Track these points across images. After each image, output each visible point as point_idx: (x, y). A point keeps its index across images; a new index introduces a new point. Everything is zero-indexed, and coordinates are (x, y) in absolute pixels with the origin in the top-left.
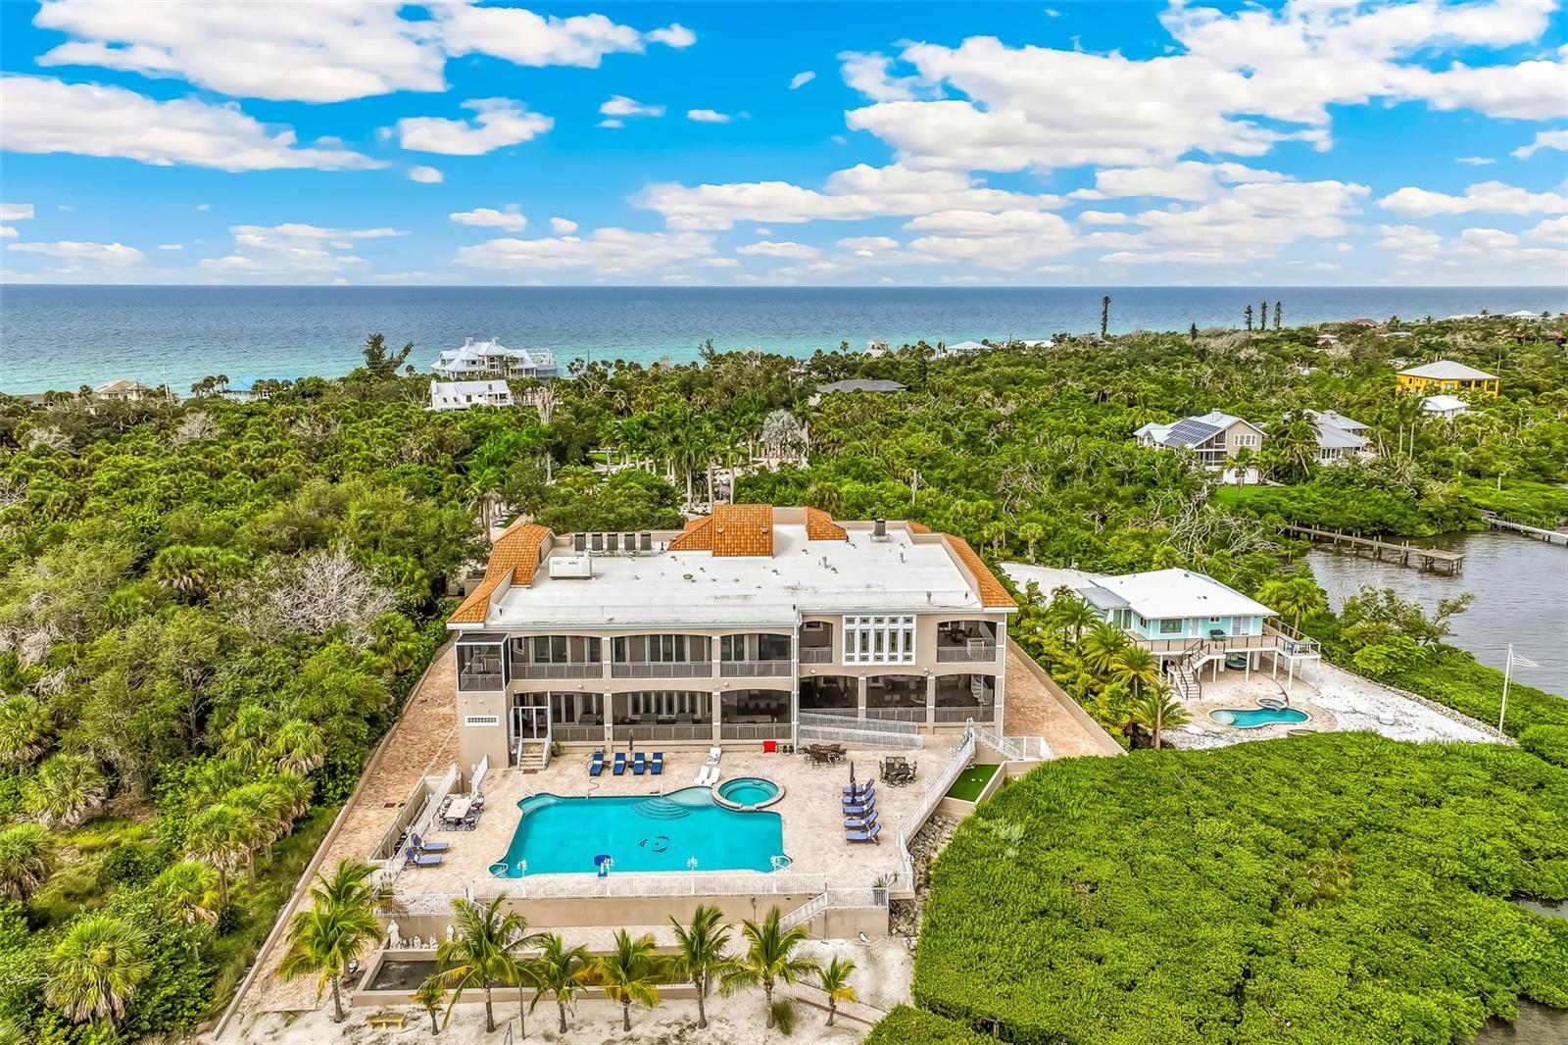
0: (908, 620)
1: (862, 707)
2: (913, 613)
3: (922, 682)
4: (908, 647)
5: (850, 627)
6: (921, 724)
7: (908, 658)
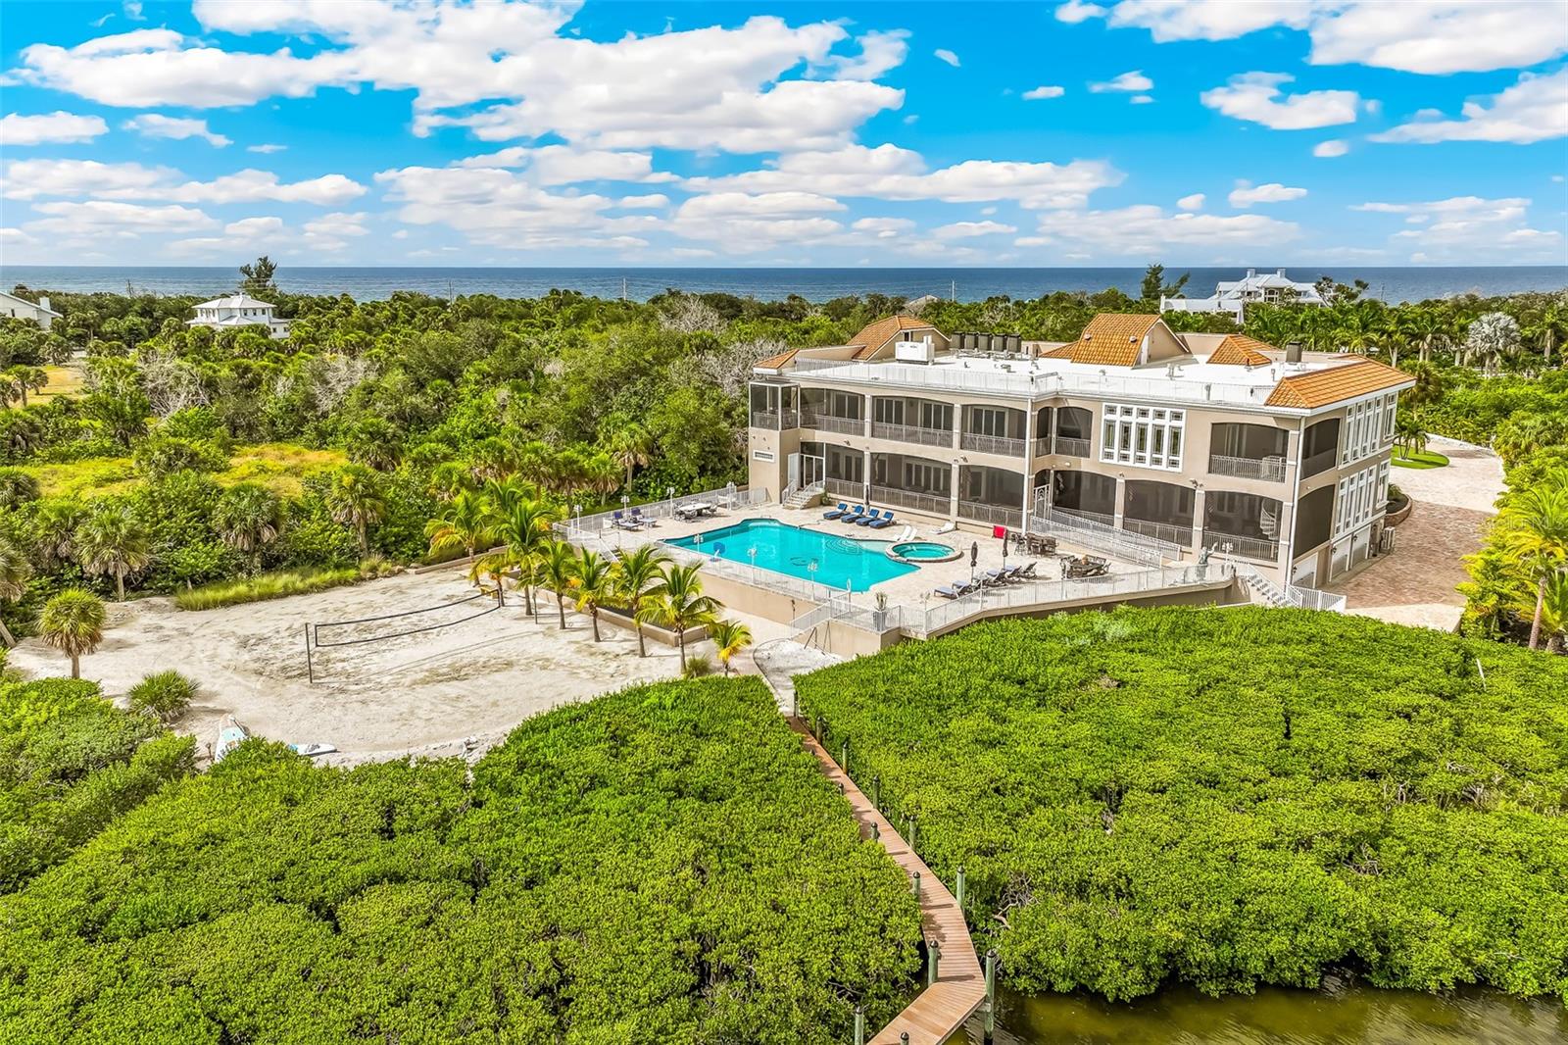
0: (1177, 417)
1: (1119, 516)
2: (1182, 407)
3: (1187, 495)
4: (1174, 449)
5: (1110, 417)
6: (1184, 548)
7: (1174, 463)
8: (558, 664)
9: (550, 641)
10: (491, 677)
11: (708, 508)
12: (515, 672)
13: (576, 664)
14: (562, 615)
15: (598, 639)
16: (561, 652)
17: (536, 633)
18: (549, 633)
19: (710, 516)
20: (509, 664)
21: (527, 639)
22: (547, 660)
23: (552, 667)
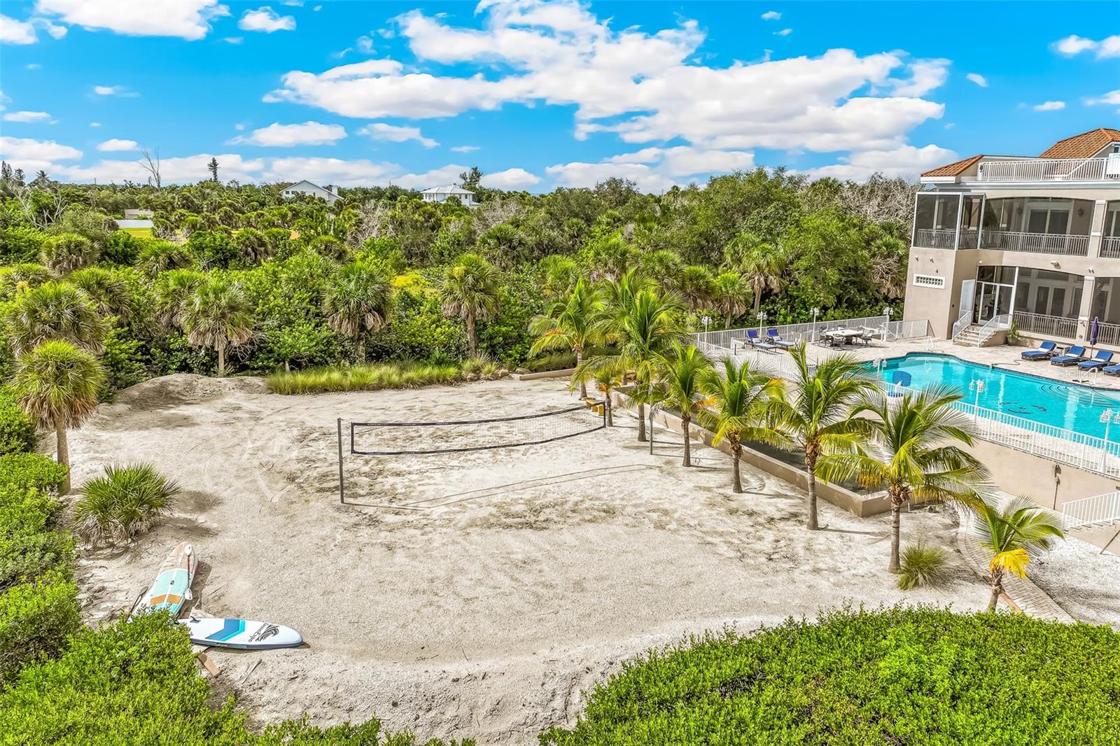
8: (680, 521)
9: (669, 482)
10: (580, 531)
11: (860, 336)
12: (617, 526)
13: (709, 525)
14: (687, 446)
15: (738, 489)
16: (687, 501)
17: (650, 468)
18: (666, 470)
19: (861, 345)
20: (610, 512)
21: (637, 475)
22: (666, 512)
23: (673, 526)
